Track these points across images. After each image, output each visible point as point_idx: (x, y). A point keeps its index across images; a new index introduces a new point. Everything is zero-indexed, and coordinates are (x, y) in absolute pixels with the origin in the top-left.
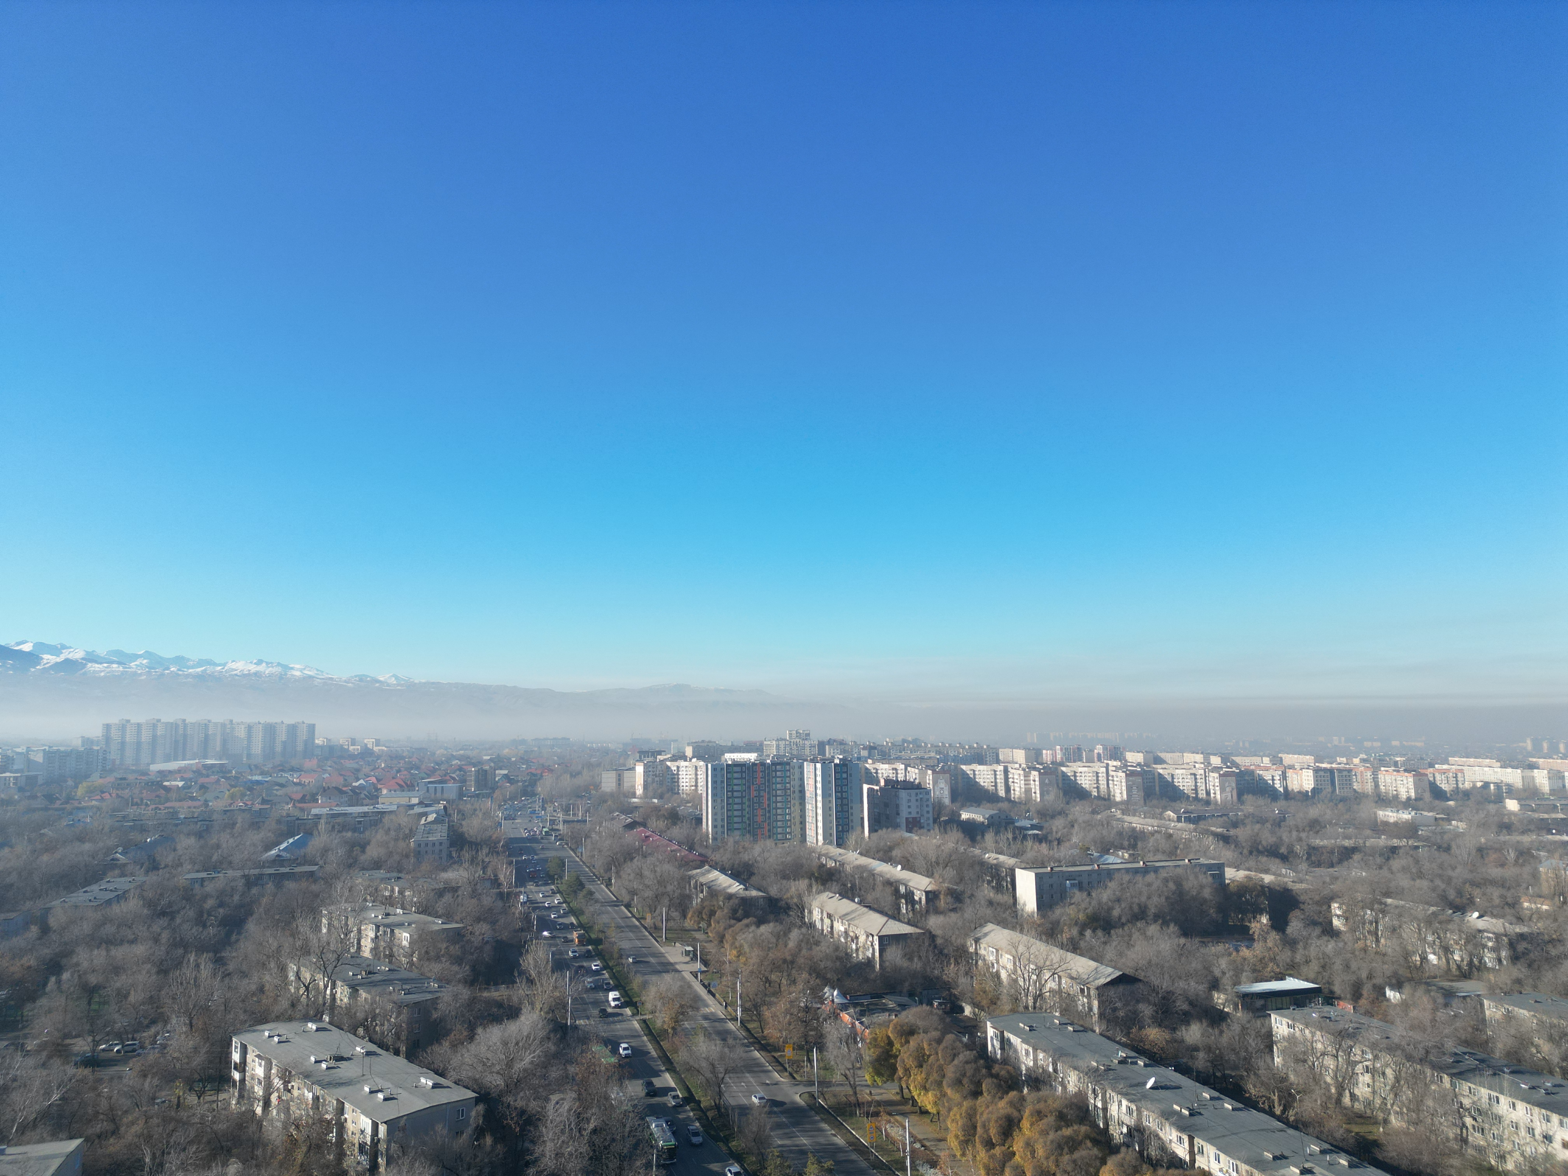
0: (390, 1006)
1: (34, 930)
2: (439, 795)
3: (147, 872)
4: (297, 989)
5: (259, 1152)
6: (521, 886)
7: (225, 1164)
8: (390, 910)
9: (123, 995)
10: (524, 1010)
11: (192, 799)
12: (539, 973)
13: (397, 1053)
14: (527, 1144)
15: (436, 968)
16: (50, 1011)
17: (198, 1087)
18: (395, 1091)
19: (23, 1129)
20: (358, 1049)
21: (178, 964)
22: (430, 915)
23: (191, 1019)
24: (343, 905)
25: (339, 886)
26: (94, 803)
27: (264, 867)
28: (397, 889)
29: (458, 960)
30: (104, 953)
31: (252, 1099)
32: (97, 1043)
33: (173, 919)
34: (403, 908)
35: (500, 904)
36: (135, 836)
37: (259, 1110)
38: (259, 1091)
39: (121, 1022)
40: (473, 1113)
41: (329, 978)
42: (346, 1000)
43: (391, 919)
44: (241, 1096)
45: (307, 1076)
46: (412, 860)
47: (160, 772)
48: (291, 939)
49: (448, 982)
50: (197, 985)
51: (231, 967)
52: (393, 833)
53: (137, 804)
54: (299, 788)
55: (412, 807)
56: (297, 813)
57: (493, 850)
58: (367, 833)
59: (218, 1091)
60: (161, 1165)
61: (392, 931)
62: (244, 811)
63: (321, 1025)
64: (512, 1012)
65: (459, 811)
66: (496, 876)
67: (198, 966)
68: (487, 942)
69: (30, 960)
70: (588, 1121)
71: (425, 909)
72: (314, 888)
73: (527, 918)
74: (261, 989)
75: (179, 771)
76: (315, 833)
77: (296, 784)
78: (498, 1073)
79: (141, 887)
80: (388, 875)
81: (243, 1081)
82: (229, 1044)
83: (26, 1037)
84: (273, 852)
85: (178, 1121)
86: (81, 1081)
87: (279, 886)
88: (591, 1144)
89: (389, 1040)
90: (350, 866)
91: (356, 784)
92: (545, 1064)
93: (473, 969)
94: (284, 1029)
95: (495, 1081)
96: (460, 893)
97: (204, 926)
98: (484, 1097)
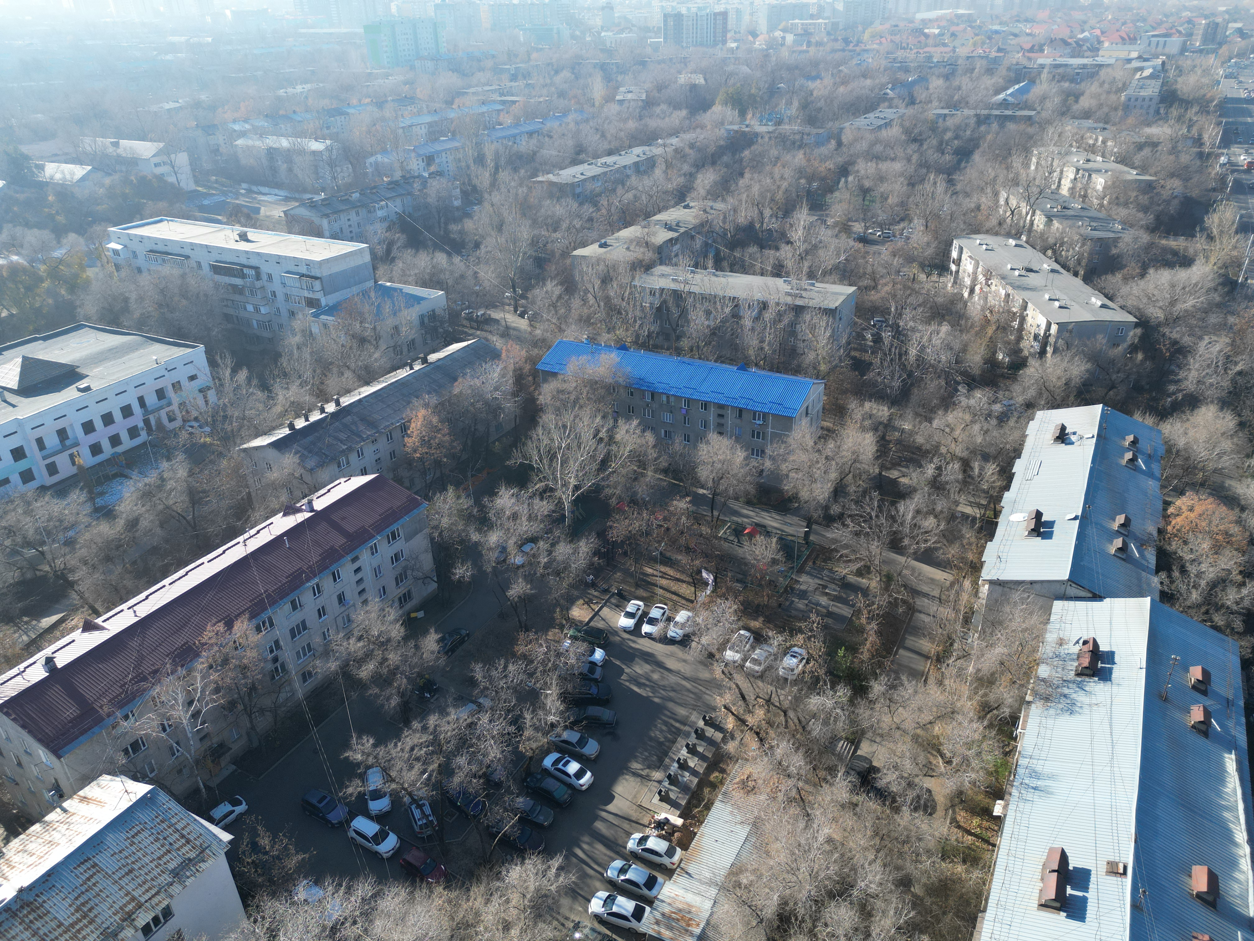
0: (1076, 238)
1: (833, 142)
2: (1160, 49)
3: (907, 106)
4: (1005, 212)
5: (963, 322)
6: (1225, 147)
7: (940, 324)
8: (1091, 157)
9: (884, 198)
10: (1197, 262)
11: (944, 45)
12: (1221, 232)
13: (1076, 274)
14: (1173, 367)
15: (1123, 212)
16: (840, 201)
17: (927, 270)
18: (1069, 303)
19: (825, 273)
20: (1045, 266)
21: (922, 181)
22: (1126, 165)
23: (927, 222)
24: (1052, 148)
25: (1051, 130)
26: (875, 46)
27: (992, 109)
28: (1100, 139)
29: (1145, 209)
30: (874, 165)
31: (962, 286)
32: (867, 228)
33: (921, 145)
34: (1103, 156)
35: (1198, 163)
36: (901, 76)
37: (966, 295)
38: (968, 281)
39: (882, 217)
40: (1131, 334)
41: (1031, 207)
42: (1041, 227)
43: (1090, 165)
44: (955, 282)
45: (1003, 278)
46: (1120, 113)
47: (923, 20)
48: (1005, 172)
49: (1132, 226)
50: (933, 198)
51: (958, 187)
52: (1106, 86)
53: (904, 48)
54: (1030, 38)
55: (1129, 61)
56: (1025, 62)
57: (1204, 109)
58: (1083, 84)
59: (940, 275)
60: (901, 315)
61: (1090, 175)
62: (982, 57)
63: (1019, 242)
64: (1186, 262)
65: (1177, 67)
66: (1200, 135)
67: (935, 183)
68: (1176, 197)
69: (830, 164)
70: (1236, 364)
71: (1123, 160)
72: (1030, 130)
73: (1222, 180)
74: (978, 208)
75: (937, 20)
76: (1038, 81)
77: (1028, 35)
78: (1160, 308)
79: (902, 117)
80: (1095, 125)
81: (957, 272)
82: (951, 244)
83: (827, 216)
84: (1001, 96)
85: (913, 290)
86: (857, 251)
87: (1002, 126)
88: (1234, 381)
89: (1071, 264)
90: (1063, 114)
91: (1081, 36)
92: (1206, 311)
93: (1158, 218)
94: (991, 240)
95: (1156, 313)
96: (1160, 148)
97: (943, 153)
98: (1143, 323)
